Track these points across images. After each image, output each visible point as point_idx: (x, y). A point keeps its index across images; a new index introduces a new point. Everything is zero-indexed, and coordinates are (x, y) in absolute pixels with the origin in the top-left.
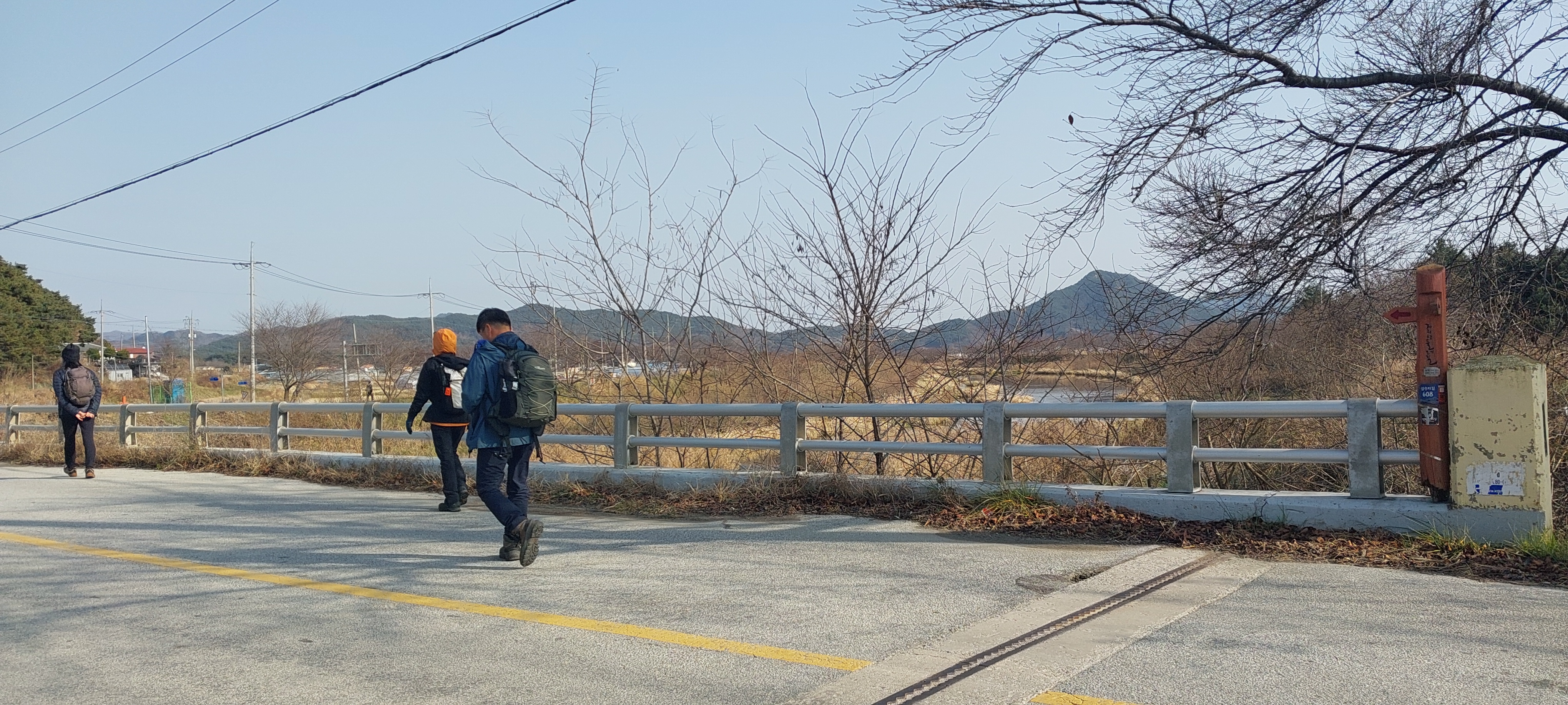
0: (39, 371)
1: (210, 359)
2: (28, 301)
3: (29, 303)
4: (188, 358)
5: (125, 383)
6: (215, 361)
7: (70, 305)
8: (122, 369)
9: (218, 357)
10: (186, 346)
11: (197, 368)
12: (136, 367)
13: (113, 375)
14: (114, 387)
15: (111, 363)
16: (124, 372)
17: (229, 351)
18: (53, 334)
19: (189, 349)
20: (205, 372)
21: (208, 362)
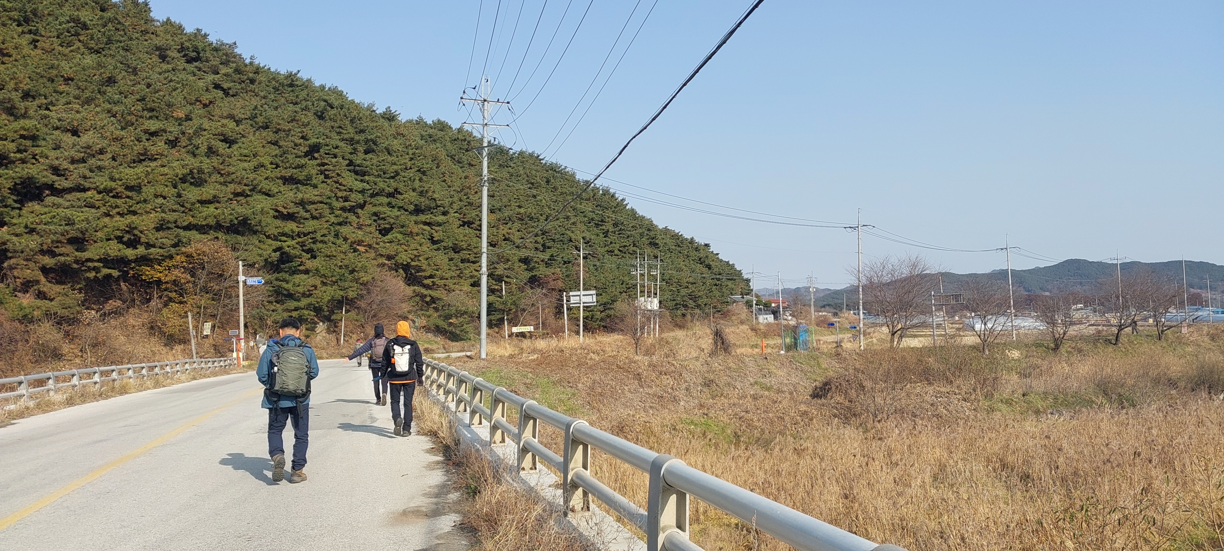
0: (716, 315)
1: (824, 306)
2: (709, 267)
3: (710, 269)
4: (810, 306)
5: (769, 325)
6: (827, 308)
7: (736, 270)
8: (767, 314)
9: (829, 305)
10: (808, 298)
11: (816, 313)
12: (775, 313)
13: (762, 318)
14: (762, 327)
15: (760, 309)
16: (768, 316)
17: (836, 301)
18: (724, 290)
19: (810, 300)
20: (821, 316)
21: (823, 309)
